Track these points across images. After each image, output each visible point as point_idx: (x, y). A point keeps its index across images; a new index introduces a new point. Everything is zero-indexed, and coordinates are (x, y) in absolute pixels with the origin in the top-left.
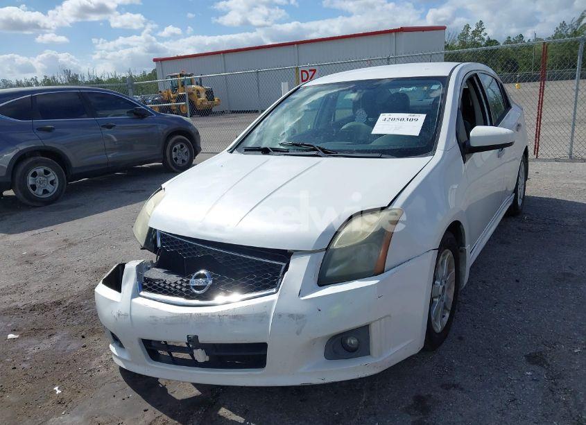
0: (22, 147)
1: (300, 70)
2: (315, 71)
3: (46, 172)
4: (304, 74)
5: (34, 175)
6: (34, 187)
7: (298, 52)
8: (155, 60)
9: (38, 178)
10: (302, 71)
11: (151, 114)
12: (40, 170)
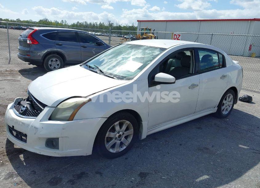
0: (49, 50)
1: (174, 34)
2: (180, 35)
3: (57, 61)
4: (175, 36)
5: (52, 61)
6: (51, 65)
7: (200, 24)
8: (138, 21)
9: (53, 62)
10: (175, 35)
11: (104, 45)
12: (54, 59)
